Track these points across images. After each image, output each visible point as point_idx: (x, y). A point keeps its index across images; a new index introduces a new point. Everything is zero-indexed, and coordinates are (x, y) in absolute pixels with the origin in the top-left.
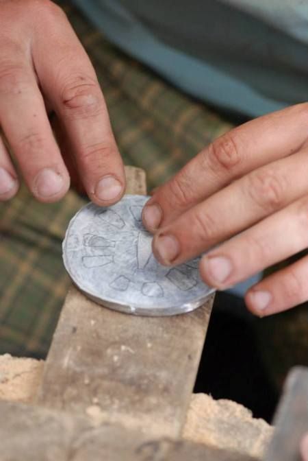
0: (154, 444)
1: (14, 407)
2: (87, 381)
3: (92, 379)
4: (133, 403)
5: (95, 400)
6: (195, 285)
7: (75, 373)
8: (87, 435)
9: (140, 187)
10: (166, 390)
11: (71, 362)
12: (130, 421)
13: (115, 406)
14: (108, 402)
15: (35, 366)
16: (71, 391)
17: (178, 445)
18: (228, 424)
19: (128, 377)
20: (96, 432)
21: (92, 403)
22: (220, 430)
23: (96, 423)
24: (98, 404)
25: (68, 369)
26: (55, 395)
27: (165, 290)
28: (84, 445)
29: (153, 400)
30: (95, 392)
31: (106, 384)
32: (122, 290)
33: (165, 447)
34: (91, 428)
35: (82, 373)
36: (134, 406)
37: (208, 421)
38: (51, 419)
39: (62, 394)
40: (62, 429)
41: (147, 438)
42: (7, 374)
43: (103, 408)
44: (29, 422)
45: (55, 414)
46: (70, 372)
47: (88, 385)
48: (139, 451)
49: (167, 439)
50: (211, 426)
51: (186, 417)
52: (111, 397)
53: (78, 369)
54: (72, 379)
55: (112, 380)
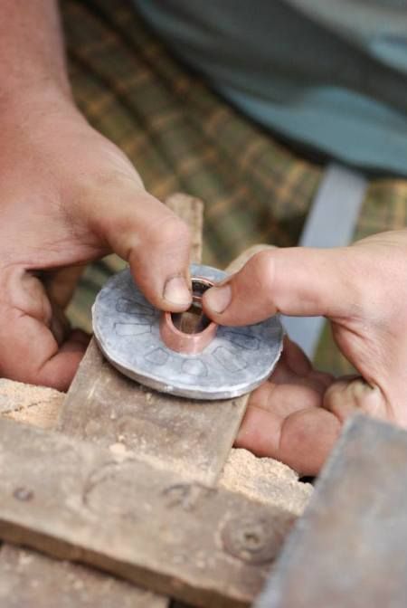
0: (185, 489)
1: (28, 431)
2: (113, 416)
3: (120, 416)
4: (163, 445)
5: (121, 437)
6: (245, 368)
7: (100, 405)
8: (109, 469)
9: (196, 218)
10: (203, 435)
11: (97, 395)
12: (159, 463)
13: (143, 447)
14: (135, 441)
15: (55, 396)
16: (94, 425)
17: (211, 492)
18: (270, 484)
19: (160, 417)
20: (118, 468)
21: (117, 441)
22: (260, 489)
23: (119, 460)
24: (123, 442)
25: (93, 401)
26: (76, 426)
27: (209, 369)
28: (104, 479)
29: (185, 445)
30: (121, 429)
31: (135, 421)
32: (158, 364)
33: (196, 492)
34: (115, 463)
35: (109, 407)
36: (164, 448)
37: (248, 478)
38: (69, 448)
39: (84, 426)
40: (80, 459)
41: (175, 481)
42: (23, 401)
43: (129, 447)
44: (43, 449)
45: (73, 442)
46: (95, 405)
47: (114, 420)
48: (166, 492)
49: (198, 485)
50: (250, 484)
51: (222, 471)
52: (139, 436)
53: (104, 402)
54: (97, 412)
55: (142, 418)
